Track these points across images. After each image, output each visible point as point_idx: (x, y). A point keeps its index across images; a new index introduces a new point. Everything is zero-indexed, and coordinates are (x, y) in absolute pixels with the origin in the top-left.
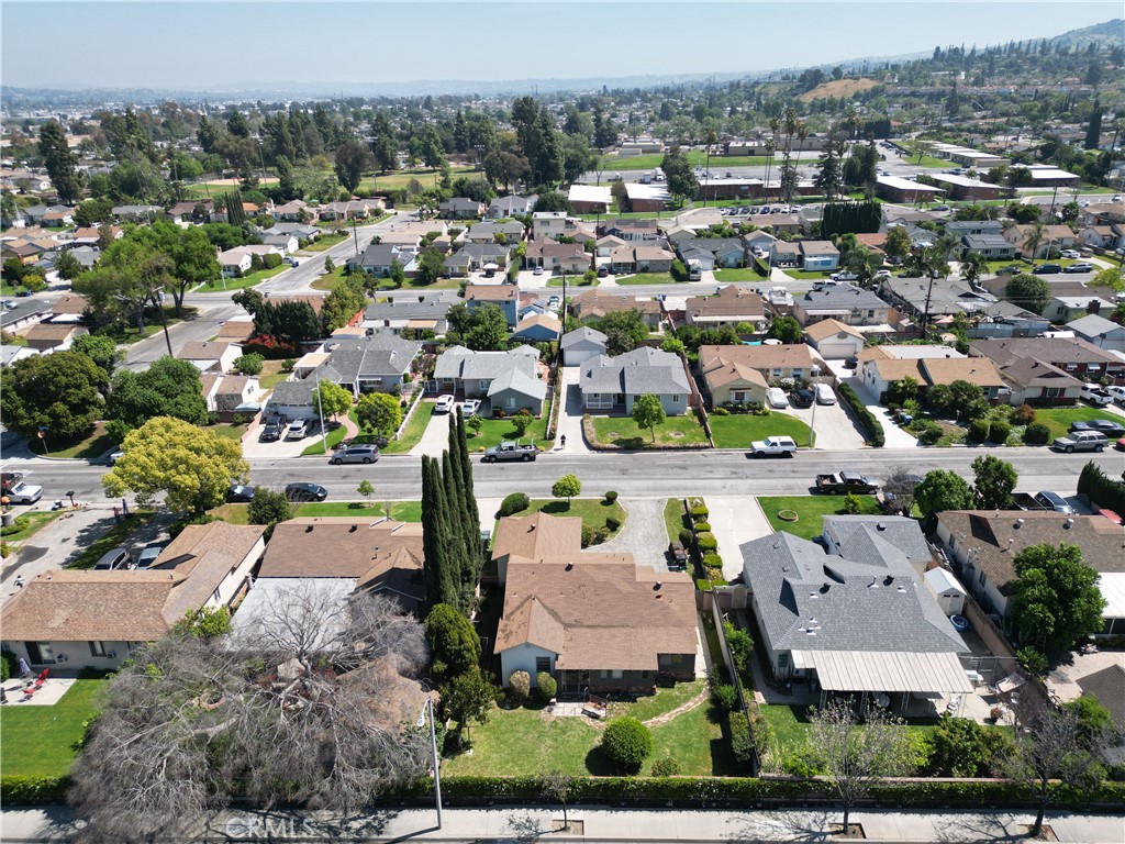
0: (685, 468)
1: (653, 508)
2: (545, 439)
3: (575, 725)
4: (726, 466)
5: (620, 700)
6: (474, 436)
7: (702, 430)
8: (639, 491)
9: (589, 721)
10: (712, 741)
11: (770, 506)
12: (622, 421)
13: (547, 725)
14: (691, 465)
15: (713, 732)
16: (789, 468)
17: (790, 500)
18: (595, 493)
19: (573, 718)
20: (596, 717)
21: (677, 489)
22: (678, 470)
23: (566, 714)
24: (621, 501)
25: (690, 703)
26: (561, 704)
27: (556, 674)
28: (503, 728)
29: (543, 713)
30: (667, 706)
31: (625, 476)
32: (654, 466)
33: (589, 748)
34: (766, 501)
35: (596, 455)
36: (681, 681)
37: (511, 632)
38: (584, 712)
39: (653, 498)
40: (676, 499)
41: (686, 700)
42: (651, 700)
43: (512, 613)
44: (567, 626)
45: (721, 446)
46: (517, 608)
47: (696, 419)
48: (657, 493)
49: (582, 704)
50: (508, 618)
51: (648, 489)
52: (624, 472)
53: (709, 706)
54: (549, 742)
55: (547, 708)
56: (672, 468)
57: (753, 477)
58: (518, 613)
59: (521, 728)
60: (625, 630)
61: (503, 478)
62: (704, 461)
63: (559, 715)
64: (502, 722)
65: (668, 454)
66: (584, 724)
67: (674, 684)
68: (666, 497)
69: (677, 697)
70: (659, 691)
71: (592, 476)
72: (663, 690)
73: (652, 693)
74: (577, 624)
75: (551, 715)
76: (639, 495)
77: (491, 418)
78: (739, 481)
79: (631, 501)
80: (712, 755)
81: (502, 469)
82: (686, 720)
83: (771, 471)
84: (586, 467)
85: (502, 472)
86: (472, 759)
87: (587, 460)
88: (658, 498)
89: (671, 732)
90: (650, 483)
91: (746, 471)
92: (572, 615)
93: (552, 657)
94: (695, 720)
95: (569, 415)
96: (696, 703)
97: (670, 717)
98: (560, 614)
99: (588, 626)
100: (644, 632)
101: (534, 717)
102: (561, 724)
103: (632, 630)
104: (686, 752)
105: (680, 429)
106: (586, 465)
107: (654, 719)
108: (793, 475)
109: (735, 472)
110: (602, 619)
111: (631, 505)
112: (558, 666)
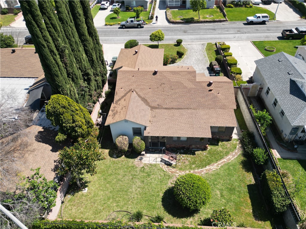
0: (214, 30)
1: (200, 47)
2: (149, 19)
3: (156, 170)
4: (235, 28)
5: (185, 153)
6: (117, 18)
7: (222, 14)
8: (192, 40)
9: (165, 167)
10: (248, 186)
11: (259, 45)
12: (184, 11)
13: (138, 169)
14: (217, 28)
15: (248, 179)
16: (265, 29)
17: (269, 42)
18: (171, 41)
19: (155, 165)
20: (169, 165)
21: (211, 39)
22: (212, 31)
23: (151, 162)
24: (184, 44)
25: (230, 156)
26: (148, 155)
27: (145, 139)
28: (110, 172)
29: (136, 161)
30: (215, 158)
31: (186, 34)
32: (199, 29)
33: (165, 188)
34: (257, 43)
35: (172, 25)
36: (223, 141)
37: (117, 112)
38: (162, 160)
39: (200, 43)
40: (211, 43)
41: (227, 154)
42: (205, 153)
43: (119, 100)
44: (153, 108)
45: (231, 20)
46: (123, 97)
47: (218, 10)
48: (201, 41)
49: (161, 155)
50: (116, 103)
51: (197, 39)
52: (185, 32)
53: (242, 158)
54: (139, 183)
55: (139, 158)
56: (208, 30)
57: (249, 33)
58: (123, 100)
59: (121, 172)
60: (189, 111)
61: (128, 35)
62: (223, 26)
63: (147, 162)
64: (110, 166)
65: (206, 24)
66: (161, 170)
67: (218, 143)
68: (206, 42)
69: (221, 152)
70: (209, 147)
71: (170, 34)
72: (212, 147)
73: (205, 149)
74: (159, 107)
75: (141, 163)
76: (192, 42)
77: (125, 11)
78: (242, 34)
79: (188, 44)
80: (250, 198)
81: (128, 31)
82: (229, 169)
83: (257, 30)
84: (167, 30)
85: (128, 32)
86: (86, 196)
87: (168, 28)
88: (202, 43)
89: (219, 178)
90: (198, 36)
91: (245, 30)
92: (155, 101)
93: (142, 128)
94: (235, 169)
95: (160, 10)
96: (234, 156)
97: (217, 166)
98: (149, 101)
99: (166, 108)
100: (201, 112)
101: (130, 164)
102: (147, 169)
103: (193, 110)
104: (231, 194)
105: (211, 14)
106: (167, 29)
107: (208, 167)
108: (268, 31)
109: (239, 31)
110: (174, 104)
111: (189, 46)
112: (146, 134)
